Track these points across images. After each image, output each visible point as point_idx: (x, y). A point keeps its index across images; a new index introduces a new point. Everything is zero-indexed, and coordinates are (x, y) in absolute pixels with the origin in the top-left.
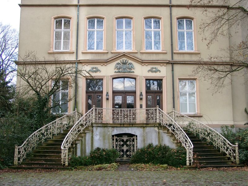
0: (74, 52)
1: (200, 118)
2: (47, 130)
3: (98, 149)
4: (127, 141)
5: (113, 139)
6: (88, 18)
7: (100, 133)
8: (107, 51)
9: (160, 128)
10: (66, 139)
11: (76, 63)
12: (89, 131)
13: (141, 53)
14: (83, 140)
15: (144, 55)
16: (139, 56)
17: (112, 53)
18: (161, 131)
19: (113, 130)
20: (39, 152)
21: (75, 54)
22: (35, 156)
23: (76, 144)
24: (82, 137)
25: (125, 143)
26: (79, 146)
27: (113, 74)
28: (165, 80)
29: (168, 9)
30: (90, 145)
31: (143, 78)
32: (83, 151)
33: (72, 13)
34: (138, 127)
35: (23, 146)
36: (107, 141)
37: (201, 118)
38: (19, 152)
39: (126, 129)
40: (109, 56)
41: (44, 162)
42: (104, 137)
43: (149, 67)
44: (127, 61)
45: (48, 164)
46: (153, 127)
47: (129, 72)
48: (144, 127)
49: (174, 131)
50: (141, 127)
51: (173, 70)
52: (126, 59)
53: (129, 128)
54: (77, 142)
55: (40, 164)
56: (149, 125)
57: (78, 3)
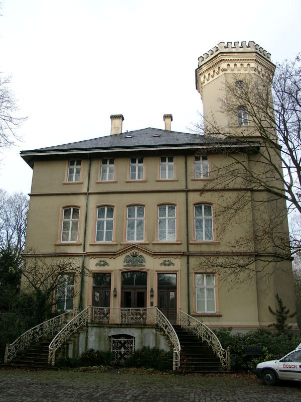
0: (81, 244)
1: (219, 318)
2: (42, 329)
3: (92, 350)
4: (125, 342)
5: (110, 341)
6: (98, 207)
7: (96, 333)
8: (116, 243)
9: (157, 330)
10: (56, 339)
11: (83, 256)
12: (83, 332)
13: (153, 244)
14: (76, 340)
15: (157, 246)
16: (150, 247)
17: (121, 245)
18: (158, 333)
19: (110, 331)
20: (31, 351)
21: (82, 246)
22: (26, 355)
23: (68, 345)
24: (75, 337)
25: (123, 345)
26: (71, 347)
27: (122, 268)
28: (179, 274)
29: (183, 195)
30: (84, 346)
31: (155, 272)
32: (75, 351)
33: (81, 201)
34: (135, 328)
35: (14, 344)
36: (102, 342)
37: (221, 318)
38: (9, 350)
39: (124, 330)
40: (119, 248)
41: (33, 362)
42: (99, 337)
43: (162, 260)
44: (137, 253)
45: (36, 364)
46: (150, 328)
47: (140, 266)
48: (142, 328)
49: (169, 333)
50: (139, 328)
51: (188, 263)
52: (136, 251)
53: (128, 329)
54: (69, 342)
55: (28, 363)
56: (147, 326)
57: (88, 190)
